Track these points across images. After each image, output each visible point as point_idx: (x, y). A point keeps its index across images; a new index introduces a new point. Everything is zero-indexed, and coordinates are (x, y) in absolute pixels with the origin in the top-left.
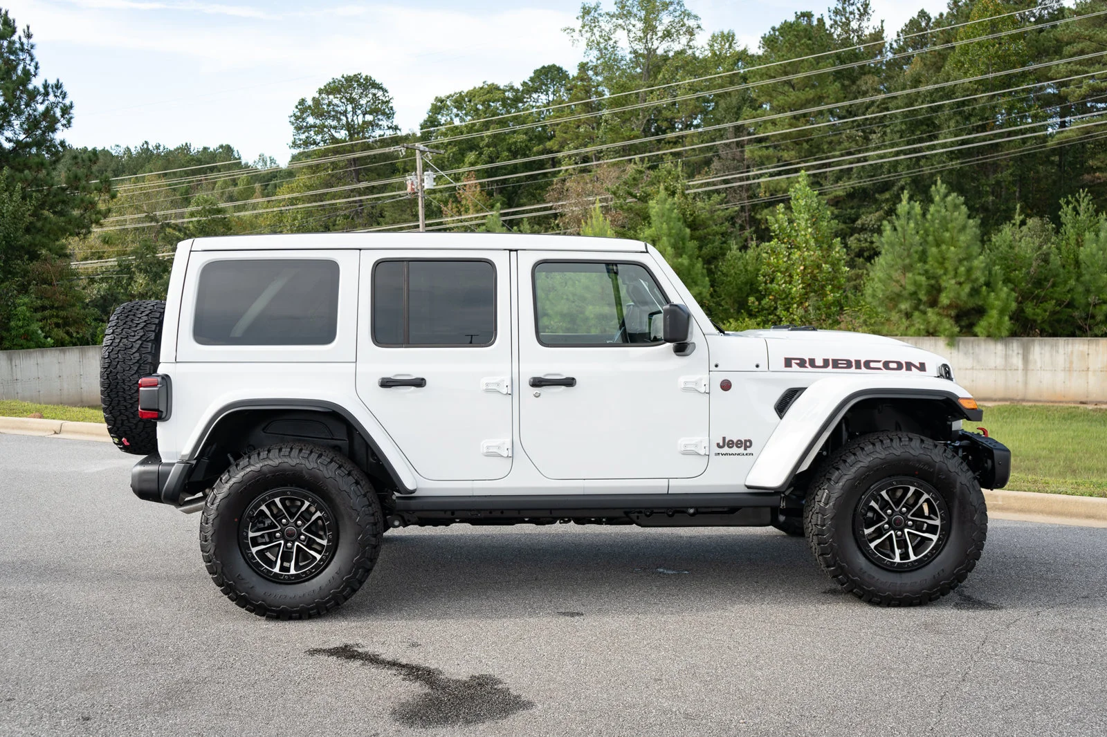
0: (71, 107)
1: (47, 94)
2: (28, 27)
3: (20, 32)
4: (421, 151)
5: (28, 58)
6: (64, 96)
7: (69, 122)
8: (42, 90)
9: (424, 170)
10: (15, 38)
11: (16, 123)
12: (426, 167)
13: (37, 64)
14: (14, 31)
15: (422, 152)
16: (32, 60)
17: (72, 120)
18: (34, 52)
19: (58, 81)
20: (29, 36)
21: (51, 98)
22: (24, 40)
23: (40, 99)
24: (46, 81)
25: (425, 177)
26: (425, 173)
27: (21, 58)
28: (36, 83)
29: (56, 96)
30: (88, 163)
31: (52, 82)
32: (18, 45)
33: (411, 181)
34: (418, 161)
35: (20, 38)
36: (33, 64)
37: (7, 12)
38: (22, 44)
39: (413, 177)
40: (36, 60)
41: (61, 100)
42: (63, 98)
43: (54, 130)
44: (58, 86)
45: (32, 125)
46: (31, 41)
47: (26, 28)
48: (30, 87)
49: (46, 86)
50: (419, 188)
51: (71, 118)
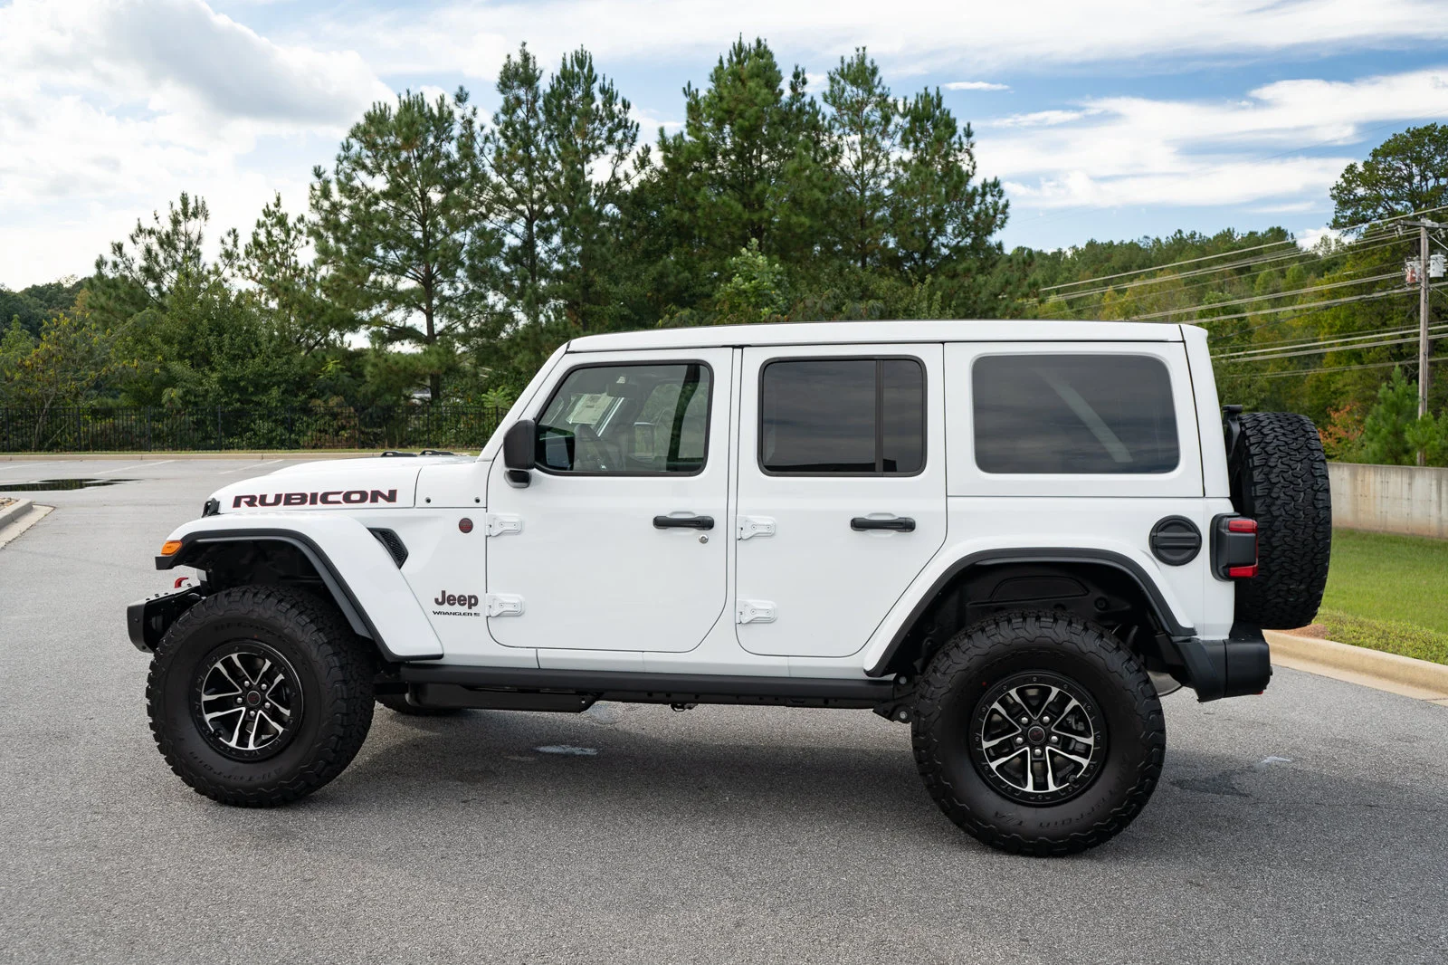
0: (1006, 206)
1: (984, 195)
2: (969, 125)
3: (960, 131)
4: (1427, 228)
5: (968, 158)
6: (1001, 194)
7: (1003, 222)
8: (980, 190)
9: (1431, 252)
10: (955, 139)
11: (949, 229)
12: (1433, 248)
13: (975, 163)
14: (954, 132)
15: (1431, 230)
16: (971, 159)
17: (1008, 221)
18: (973, 151)
19: (996, 179)
20: (969, 134)
21: (989, 199)
22: (964, 139)
23: (978, 200)
24: (985, 180)
25: (1431, 262)
26: (1432, 256)
27: (960, 158)
28: (976, 182)
29: (993, 196)
30: (1022, 266)
31: (990, 180)
32: (957, 146)
33: (1412, 268)
34: (1422, 241)
35: (960, 138)
36: (972, 164)
37: (949, 113)
38: (961, 144)
39: (1415, 264)
40: (975, 160)
41: (997, 199)
42: (1000, 197)
43: (990, 232)
44: (996, 184)
45: (966, 228)
46: (972, 139)
47: (966, 126)
48: (970, 188)
49: (984, 185)
50: (1423, 277)
51: (1006, 218)
